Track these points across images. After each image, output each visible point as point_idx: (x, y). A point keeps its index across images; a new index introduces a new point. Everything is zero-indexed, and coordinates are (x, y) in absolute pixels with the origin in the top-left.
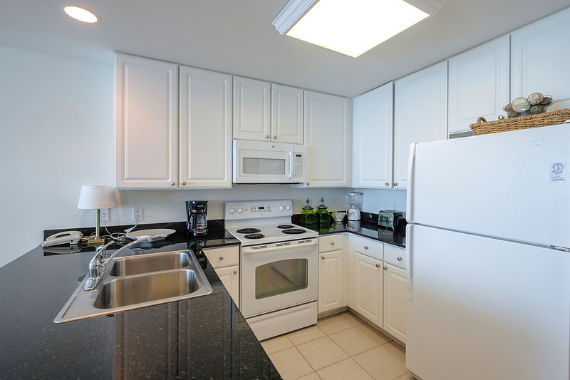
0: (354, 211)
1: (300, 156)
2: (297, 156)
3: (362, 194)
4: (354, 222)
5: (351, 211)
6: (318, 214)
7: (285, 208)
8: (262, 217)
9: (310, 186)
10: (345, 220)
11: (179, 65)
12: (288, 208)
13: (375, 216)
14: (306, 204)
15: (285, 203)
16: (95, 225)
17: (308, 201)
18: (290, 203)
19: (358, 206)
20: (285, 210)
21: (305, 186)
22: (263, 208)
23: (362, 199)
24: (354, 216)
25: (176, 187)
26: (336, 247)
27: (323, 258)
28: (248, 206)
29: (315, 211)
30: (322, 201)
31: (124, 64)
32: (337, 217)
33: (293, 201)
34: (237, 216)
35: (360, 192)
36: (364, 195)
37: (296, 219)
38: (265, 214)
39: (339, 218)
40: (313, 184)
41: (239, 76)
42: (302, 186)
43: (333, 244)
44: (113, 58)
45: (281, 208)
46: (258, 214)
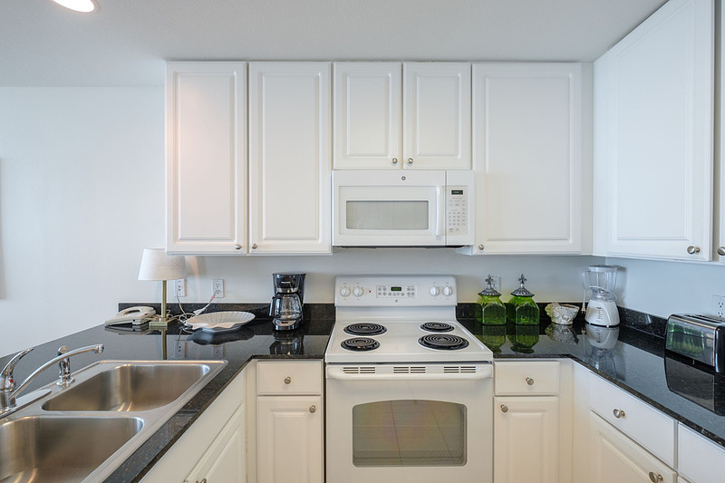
0: (601, 304)
1: (461, 192)
2: (453, 192)
3: (622, 269)
4: (601, 329)
5: (593, 304)
6: (510, 307)
7: (440, 291)
8: (396, 304)
9: (486, 252)
10: (579, 323)
11: (247, 61)
12: (447, 291)
13: (660, 324)
14: (486, 286)
15: (441, 282)
16: (161, 302)
17: (489, 281)
18: (452, 282)
19: (614, 296)
20: (441, 296)
21: (475, 251)
22: (399, 289)
23: (624, 281)
24: (602, 315)
25: (243, 251)
26: (536, 388)
27: (505, 410)
28: (372, 284)
29: (506, 298)
30: (523, 280)
31: (176, 75)
32: (557, 315)
33: (458, 279)
34: (352, 301)
35: (619, 267)
36: (629, 273)
37: (466, 313)
38: (402, 299)
39: (562, 317)
40: (492, 249)
41: (344, 60)
42: (469, 253)
43: (530, 382)
44: (162, 69)
45: (434, 291)
46: (390, 299)
